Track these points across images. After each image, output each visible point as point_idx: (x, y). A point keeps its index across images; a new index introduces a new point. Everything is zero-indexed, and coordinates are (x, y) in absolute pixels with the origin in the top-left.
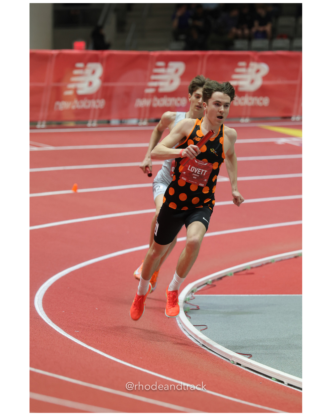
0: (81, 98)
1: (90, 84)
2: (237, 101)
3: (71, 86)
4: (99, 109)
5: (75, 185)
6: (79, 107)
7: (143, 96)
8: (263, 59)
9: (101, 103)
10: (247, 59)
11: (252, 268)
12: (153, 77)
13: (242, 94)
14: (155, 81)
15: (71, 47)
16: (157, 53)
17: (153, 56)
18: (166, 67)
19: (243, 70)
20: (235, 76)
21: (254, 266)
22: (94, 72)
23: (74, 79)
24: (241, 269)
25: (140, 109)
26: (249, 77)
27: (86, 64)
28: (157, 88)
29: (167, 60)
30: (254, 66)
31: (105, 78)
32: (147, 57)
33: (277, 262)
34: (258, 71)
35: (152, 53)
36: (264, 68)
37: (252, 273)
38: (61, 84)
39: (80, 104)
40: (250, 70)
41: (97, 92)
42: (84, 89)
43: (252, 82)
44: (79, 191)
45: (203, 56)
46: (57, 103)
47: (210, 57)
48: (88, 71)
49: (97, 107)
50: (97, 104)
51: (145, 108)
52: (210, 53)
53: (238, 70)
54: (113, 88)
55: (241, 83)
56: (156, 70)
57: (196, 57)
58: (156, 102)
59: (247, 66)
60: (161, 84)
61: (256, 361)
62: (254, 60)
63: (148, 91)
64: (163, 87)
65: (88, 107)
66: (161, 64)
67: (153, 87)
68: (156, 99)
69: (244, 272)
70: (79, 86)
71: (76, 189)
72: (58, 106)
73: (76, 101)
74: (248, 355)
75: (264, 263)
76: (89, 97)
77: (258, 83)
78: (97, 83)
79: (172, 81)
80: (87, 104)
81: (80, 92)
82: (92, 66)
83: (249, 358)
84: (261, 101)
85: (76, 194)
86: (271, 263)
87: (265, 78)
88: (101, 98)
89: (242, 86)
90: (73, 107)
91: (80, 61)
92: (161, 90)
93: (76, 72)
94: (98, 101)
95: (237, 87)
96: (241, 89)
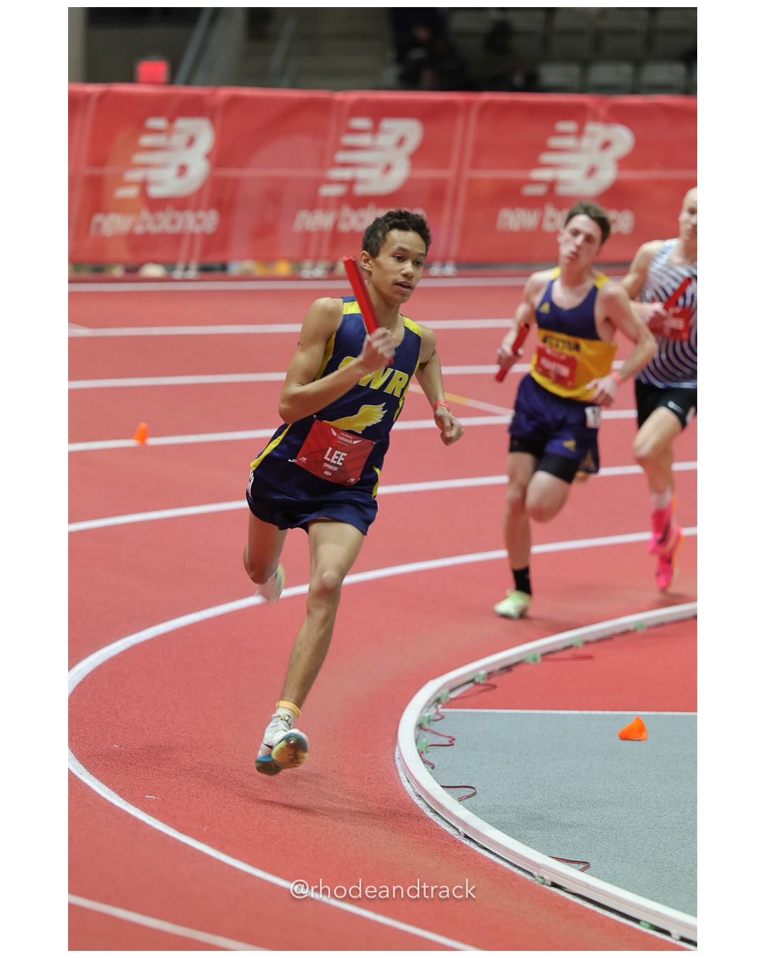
0: (157, 205)
1: (183, 170)
2: (552, 220)
3: (135, 175)
4: (204, 235)
5: (143, 426)
6: (153, 229)
7: (314, 203)
8: (619, 116)
9: (210, 220)
10: (579, 114)
11: (587, 643)
12: (342, 157)
14: (345, 165)
15: (130, 78)
16: (353, 96)
17: (341, 103)
18: (375, 130)
19: (569, 142)
20: (547, 158)
21: (592, 638)
22: (191, 142)
23: (139, 158)
24: (560, 646)
25: (307, 235)
26: (583, 161)
27: (171, 120)
28: (351, 183)
29: (378, 113)
30: (597, 131)
31: (220, 157)
32: (326, 106)
33: (650, 628)
34: (606, 145)
35: (339, 96)
36: (623, 139)
37: (589, 657)
38: (109, 171)
39: (156, 222)
40: (586, 142)
41: (200, 191)
42: (166, 184)
43: (592, 171)
44: (152, 441)
45: (469, 105)
46: (98, 218)
47: (487, 106)
48: (178, 140)
49: (198, 229)
50: (199, 222)
51: (321, 233)
52: (486, 97)
53: (554, 142)
54: (237, 182)
55: (562, 175)
56: (348, 140)
57: (451, 108)
58: (347, 220)
59: (580, 133)
60: (361, 173)
61: (599, 878)
62: (596, 118)
63: (328, 191)
64: (365, 182)
65: (177, 228)
66: (361, 123)
67: (341, 182)
68: (347, 211)
69: (568, 654)
70: (153, 174)
71: (143, 438)
72: (99, 226)
73: (145, 215)
74: (579, 862)
75: (618, 631)
76: (181, 203)
77: (608, 175)
78: (199, 168)
79: (388, 168)
80: (173, 222)
81: (155, 191)
82: (185, 125)
83: (582, 870)
85: (143, 450)
86: (635, 630)
87: (624, 163)
88: (208, 209)
89: (566, 183)
90: (139, 230)
91: (157, 114)
92: (360, 190)
93: (146, 140)
94: (201, 214)
95: (552, 185)
96: (562, 190)
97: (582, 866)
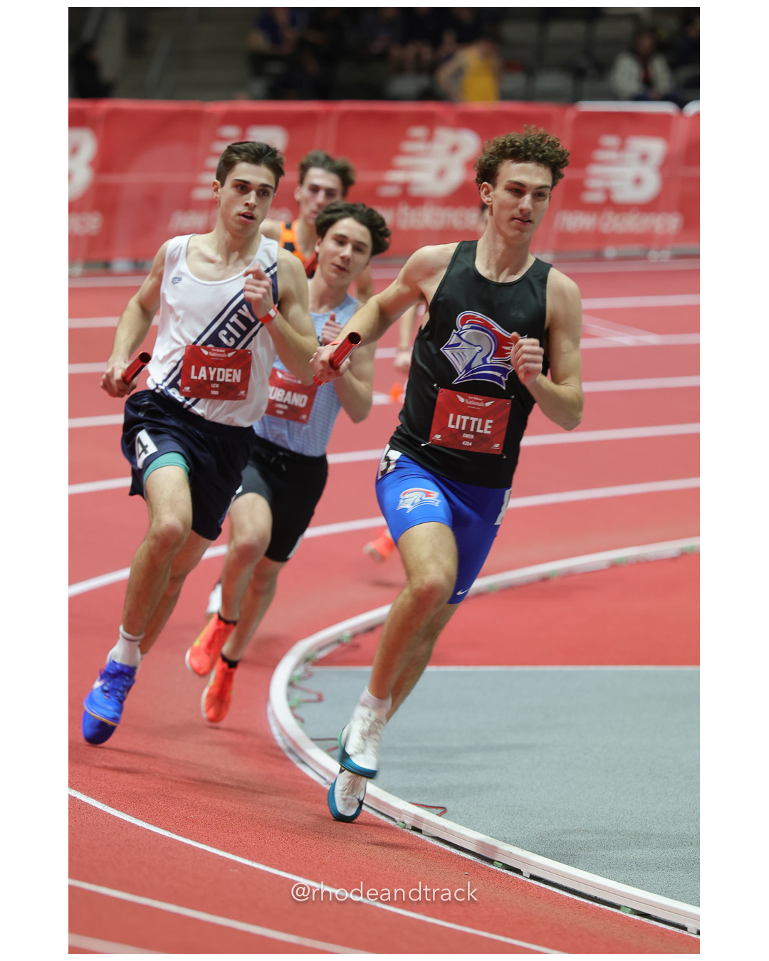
4: (88, 238)
7: (187, 204)
8: (466, 122)
9: (93, 223)
10: (429, 121)
12: (212, 162)
13: (417, 202)
16: (218, 107)
17: (210, 115)
18: (243, 137)
19: (420, 146)
20: (401, 161)
22: (74, 151)
26: (432, 163)
29: (245, 122)
30: (446, 136)
31: (102, 164)
32: (197, 117)
33: (502, 590)
34: (454, 149)
35: (209, 107)
36: (469, 143)
40: (436, 146)
41: (84, 197)
43: (442, 173)
45: (328, 114)
47: (345, 116)
49: (82, 231)
50: (84, 224)
52: (344, 106)
53: (408, 146)
54: (117, 188)
55: (416, 177)
56: (218, 147)
57: (311, 117)
59: (430, 138)
61: (455, 822)
62: (445, 123)
63: (201, 194)
66: (228, 130)
67: (211, 185)
74: (437, 808)
77: (456, 176)
78: (83, 175)
83: (439, 815)
84: (463, 219)
86: (487, 593)
88: (91, 212)
89: (418, 184)
94: (85, 217)
95: (405, 186)
96: (415, 191)
97: (440, 811)
